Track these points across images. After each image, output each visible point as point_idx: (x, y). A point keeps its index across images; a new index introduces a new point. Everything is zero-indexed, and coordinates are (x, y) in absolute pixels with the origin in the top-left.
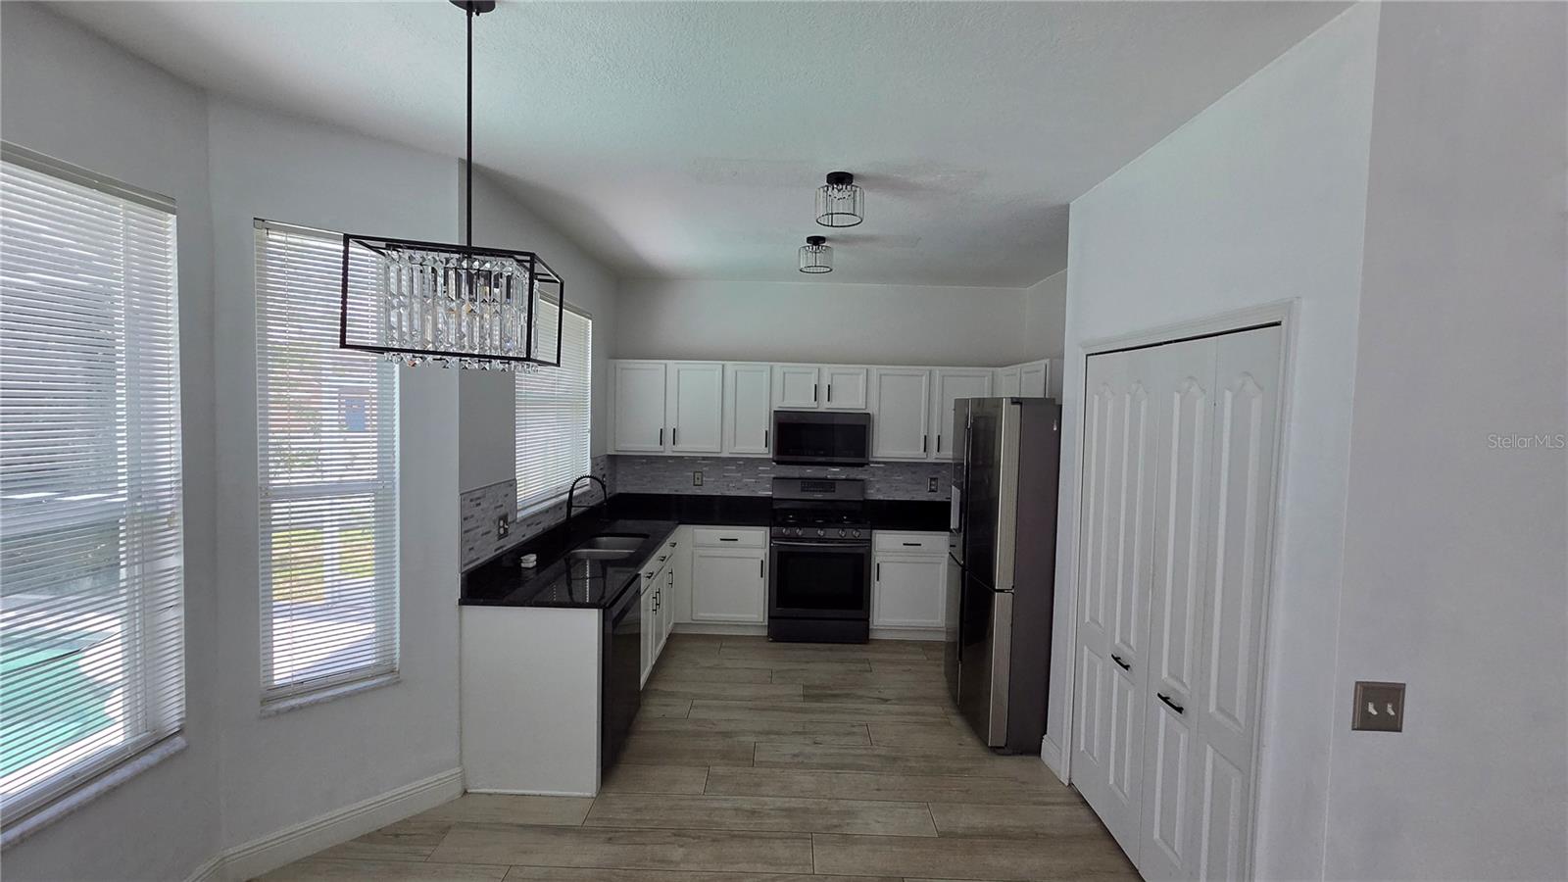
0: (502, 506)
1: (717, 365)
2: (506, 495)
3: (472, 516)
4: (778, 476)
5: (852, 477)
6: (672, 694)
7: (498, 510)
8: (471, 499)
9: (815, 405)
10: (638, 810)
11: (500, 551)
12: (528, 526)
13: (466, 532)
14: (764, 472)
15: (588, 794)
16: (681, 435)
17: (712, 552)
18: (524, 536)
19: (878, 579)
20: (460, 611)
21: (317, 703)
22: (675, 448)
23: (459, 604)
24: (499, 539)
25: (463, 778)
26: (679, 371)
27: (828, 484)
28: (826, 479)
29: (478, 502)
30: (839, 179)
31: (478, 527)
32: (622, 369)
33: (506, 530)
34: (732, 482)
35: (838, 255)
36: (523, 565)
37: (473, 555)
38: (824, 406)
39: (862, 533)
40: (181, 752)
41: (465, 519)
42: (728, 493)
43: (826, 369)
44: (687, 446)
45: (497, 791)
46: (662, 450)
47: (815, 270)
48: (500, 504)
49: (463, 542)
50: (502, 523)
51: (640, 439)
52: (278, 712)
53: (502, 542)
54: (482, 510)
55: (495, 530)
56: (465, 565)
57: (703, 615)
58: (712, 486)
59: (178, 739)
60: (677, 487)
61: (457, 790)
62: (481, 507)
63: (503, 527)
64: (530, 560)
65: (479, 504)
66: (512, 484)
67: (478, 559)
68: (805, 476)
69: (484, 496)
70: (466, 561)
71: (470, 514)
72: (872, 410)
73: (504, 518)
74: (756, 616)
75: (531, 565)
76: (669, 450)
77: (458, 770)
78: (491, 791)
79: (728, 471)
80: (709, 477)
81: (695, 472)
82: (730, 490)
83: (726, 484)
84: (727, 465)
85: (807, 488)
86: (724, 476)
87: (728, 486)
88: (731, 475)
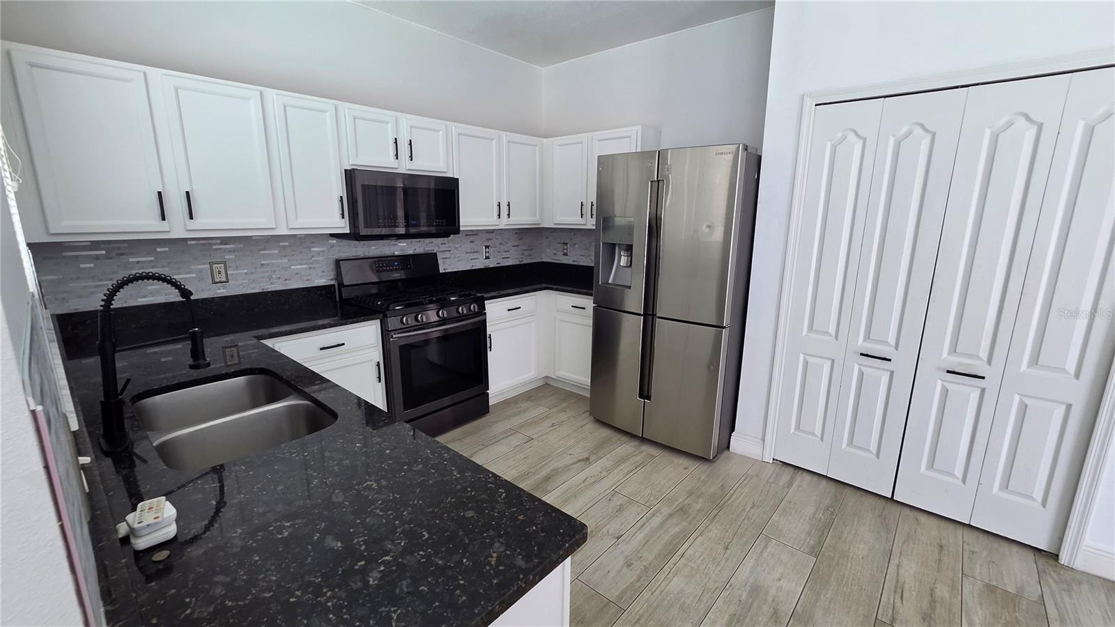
9: (394, 164)
19: (490, 350)
34: (274, 272)
38: (406, 166)
42: (272, 288)
46: (166, 228)
58: (244, 281)
79: (269, 256)
80: (237, 268)
81: (211, 264)
82: (272, 284)
83: (267, 274)
84: (264, 250)
85: (382, 267)
86: (262, 265)
87: (270, 278)
88: (274, 261)
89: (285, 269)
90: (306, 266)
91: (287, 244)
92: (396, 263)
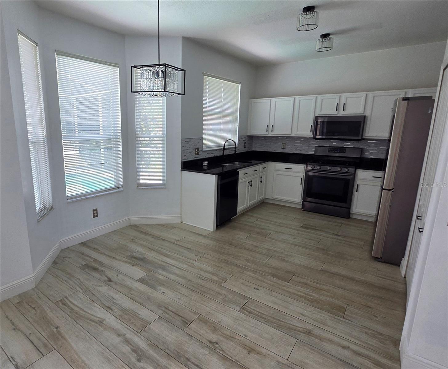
0: (197, 145)
1: (291, 99)
2: (199, 142)
3: (186, 146)
4: (319, 145)
5: (356, 146)
6: (253, 216)
7: (195, 146)
8: (185, 142)
9: (336, 113)
10: (222, 237)
11: (196, 159)
12: (207, 153)
13: (183, 150)
14: (313, 144)
15: (211, 230)
16: (275, 128)
17: (281, 173)
18: (206, 156)
19: (357, 192)
20: (181, 172)
21: (148, 188)
22: (273, 133)
23: (181, 170)
24: (195, 155)
25: (181, 218)
26: (276, 102)
27: (343, 150)
28: (343, 147)
29: (188, 142)
30: (309, 9)
31: (188, 150)
32: (254, 103)
33: (198, 153)
34: (298, 148)
35: (336, 40)
36: (203, 164)
37: (186, 157)
38: (341, 113)
39: (352, 170)
40: (122, 191)
41: (183, 146)
42: (296, 152)
43: (344, 96)
44: (277, 132)
45: (189, 224)
46: (267, 134)
47: (324, 49)
48: (196, 144)
49: (182, 153)
50: (196, 150)
51: (260, 130)
52: (140, 189)
53: (197, 156)
54: (189, 145)
55: (194, 152)
56: (183, 160)
57: (276, 196)
58: (289, 149)
59: (121, 188)
60: (275, 149)
61: (179, 221)
62: (189, 144)
63: (197, 151)
64: (206, 163)
65: (188, 143)
66: (201, 139)
67: (187, 159)
68: (333, 146)
69: (190, 141)
70: (184, 159)
71: (185, 145)
72: (367, 114)
73: (198, 149)
74: (298, 200)
75: (205, 165)
76: (270, 134)
77: (180, 216)
78: (188, 223)
79: (296, 143)
80: (288, 145)
81: (282, 143)
82: (296, 151)
83: (295, 148)
84: (296, 141)
85: (331, 151)
86: (295, 145)
87: (296, 149)
88: (298, 144)
89: (301, 147)
90: (307, 147)
91: (303, 140)
92: (338, 150)
